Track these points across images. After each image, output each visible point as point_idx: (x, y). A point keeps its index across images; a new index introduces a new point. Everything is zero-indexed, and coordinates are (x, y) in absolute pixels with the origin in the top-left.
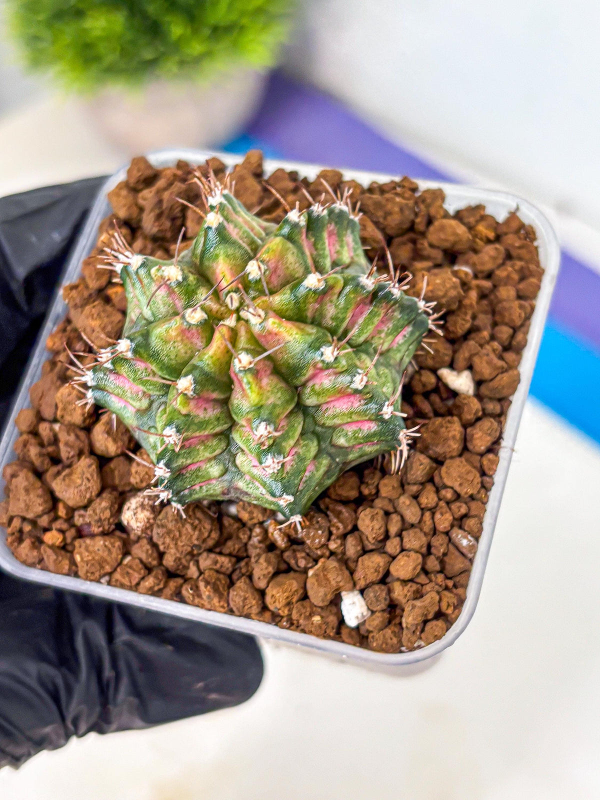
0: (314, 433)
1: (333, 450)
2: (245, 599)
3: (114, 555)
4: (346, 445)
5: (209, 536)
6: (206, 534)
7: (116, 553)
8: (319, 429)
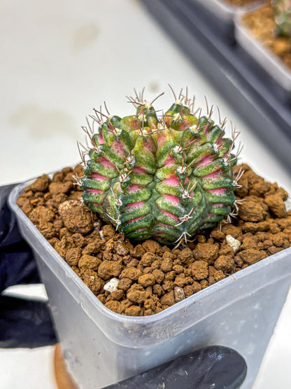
0: (151, 191)
1: (154, 206)
2: (74, 253)
3: (47, 218)
4: (161, 206)
5: (84, 228)
6: (84, 226)
7: (48, 218)
8: (154, 191)
